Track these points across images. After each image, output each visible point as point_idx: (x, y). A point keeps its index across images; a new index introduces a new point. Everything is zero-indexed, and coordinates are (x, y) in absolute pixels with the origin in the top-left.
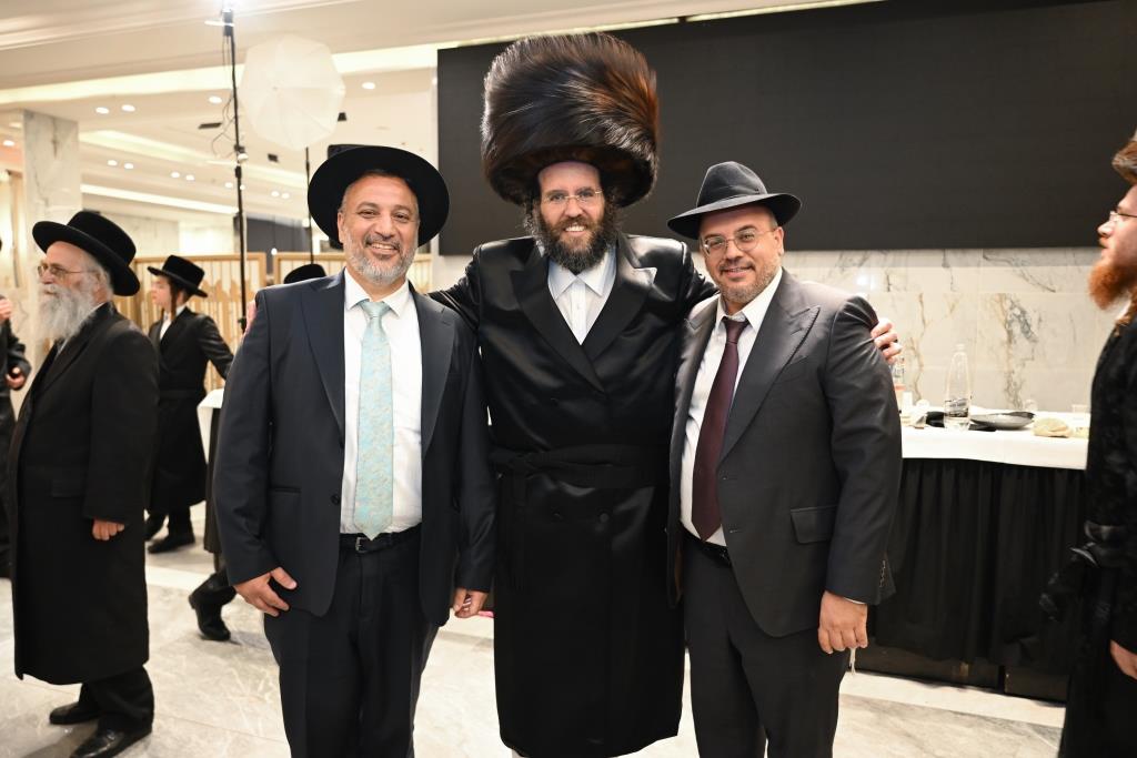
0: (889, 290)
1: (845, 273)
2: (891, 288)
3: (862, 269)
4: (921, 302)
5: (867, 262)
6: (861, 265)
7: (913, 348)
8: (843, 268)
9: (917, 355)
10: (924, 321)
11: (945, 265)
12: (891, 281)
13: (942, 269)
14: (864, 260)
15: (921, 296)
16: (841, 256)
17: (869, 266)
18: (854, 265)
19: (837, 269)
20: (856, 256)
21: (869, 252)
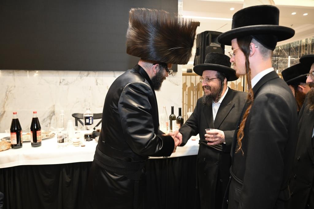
0: (97, 85)
1: (82, 79)
2: (98, 84)
3: (88, 77)
5: (89, 75)
6: (87, 76)
8: (81, 77)
11: (115, 77)
12: (98, 82)
14: (88, 74)
16: (80, 73)
17: (90, 76)
18: (85, 76)
19: (79, 77)
20: (85, 73)
21: (90, 72)
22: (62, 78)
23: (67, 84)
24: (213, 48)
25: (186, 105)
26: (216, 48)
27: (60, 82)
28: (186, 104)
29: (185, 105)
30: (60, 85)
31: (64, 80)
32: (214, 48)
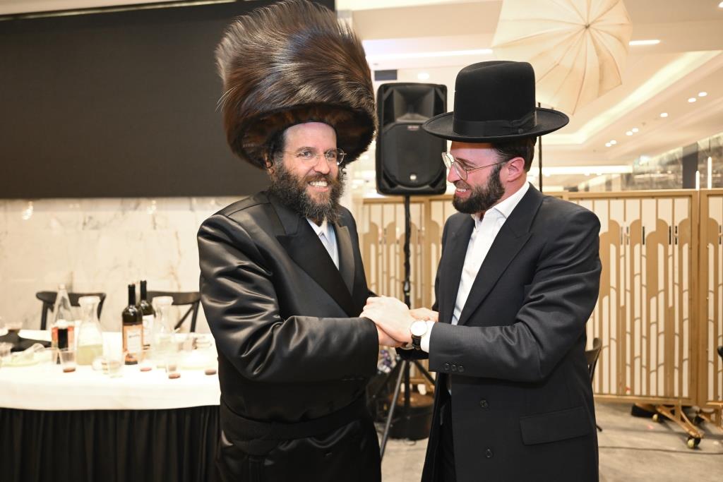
0: (155, 229)
1: (125, 215)
2: (157, 227)
3: (137, 213)
4: (177, 238)
5: (140, 207)
6: (136, 208)
7: (173, 274)
8: (124, 211)
9: (176, 278)
10: (179, 252)
11: (192, 209)
12: (157, 221)
13: (190, 212)
15: (176, 233)
17: (141, 210)
18: (131, 209)
19: (120, 213)
20: (132, 202)
21: (140, 200)
22: (89, 214)
23: (96, 228)
24: (406, 128)
25: (396, 280)
26: (416, 127)
27: (85, 224)
28: (395, 277)
29: (392, 282)
30: (83, 229)
31: (90, 218)
32: (410, 127)
